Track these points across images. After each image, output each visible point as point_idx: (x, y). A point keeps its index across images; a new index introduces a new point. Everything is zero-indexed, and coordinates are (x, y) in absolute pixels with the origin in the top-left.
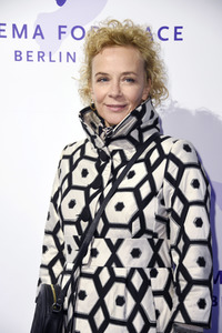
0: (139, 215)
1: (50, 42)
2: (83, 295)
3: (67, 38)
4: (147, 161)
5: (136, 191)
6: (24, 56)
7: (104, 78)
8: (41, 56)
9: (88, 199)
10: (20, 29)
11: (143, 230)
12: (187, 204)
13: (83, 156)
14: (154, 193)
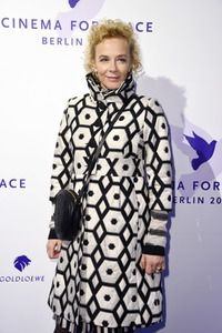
0: (129, 143)
1: (66, 32)
2: (91, 194)
3: (77, 29)
4: (132, 110)
5: (126, 129)
6: (48, 41)
7: (106, 59)
8: (59, 41)
9: (93, 134)
10: (46, 23)
11: (131, 153)
12: (159, 139)
13: (85, 106)
14: (138, 130)
